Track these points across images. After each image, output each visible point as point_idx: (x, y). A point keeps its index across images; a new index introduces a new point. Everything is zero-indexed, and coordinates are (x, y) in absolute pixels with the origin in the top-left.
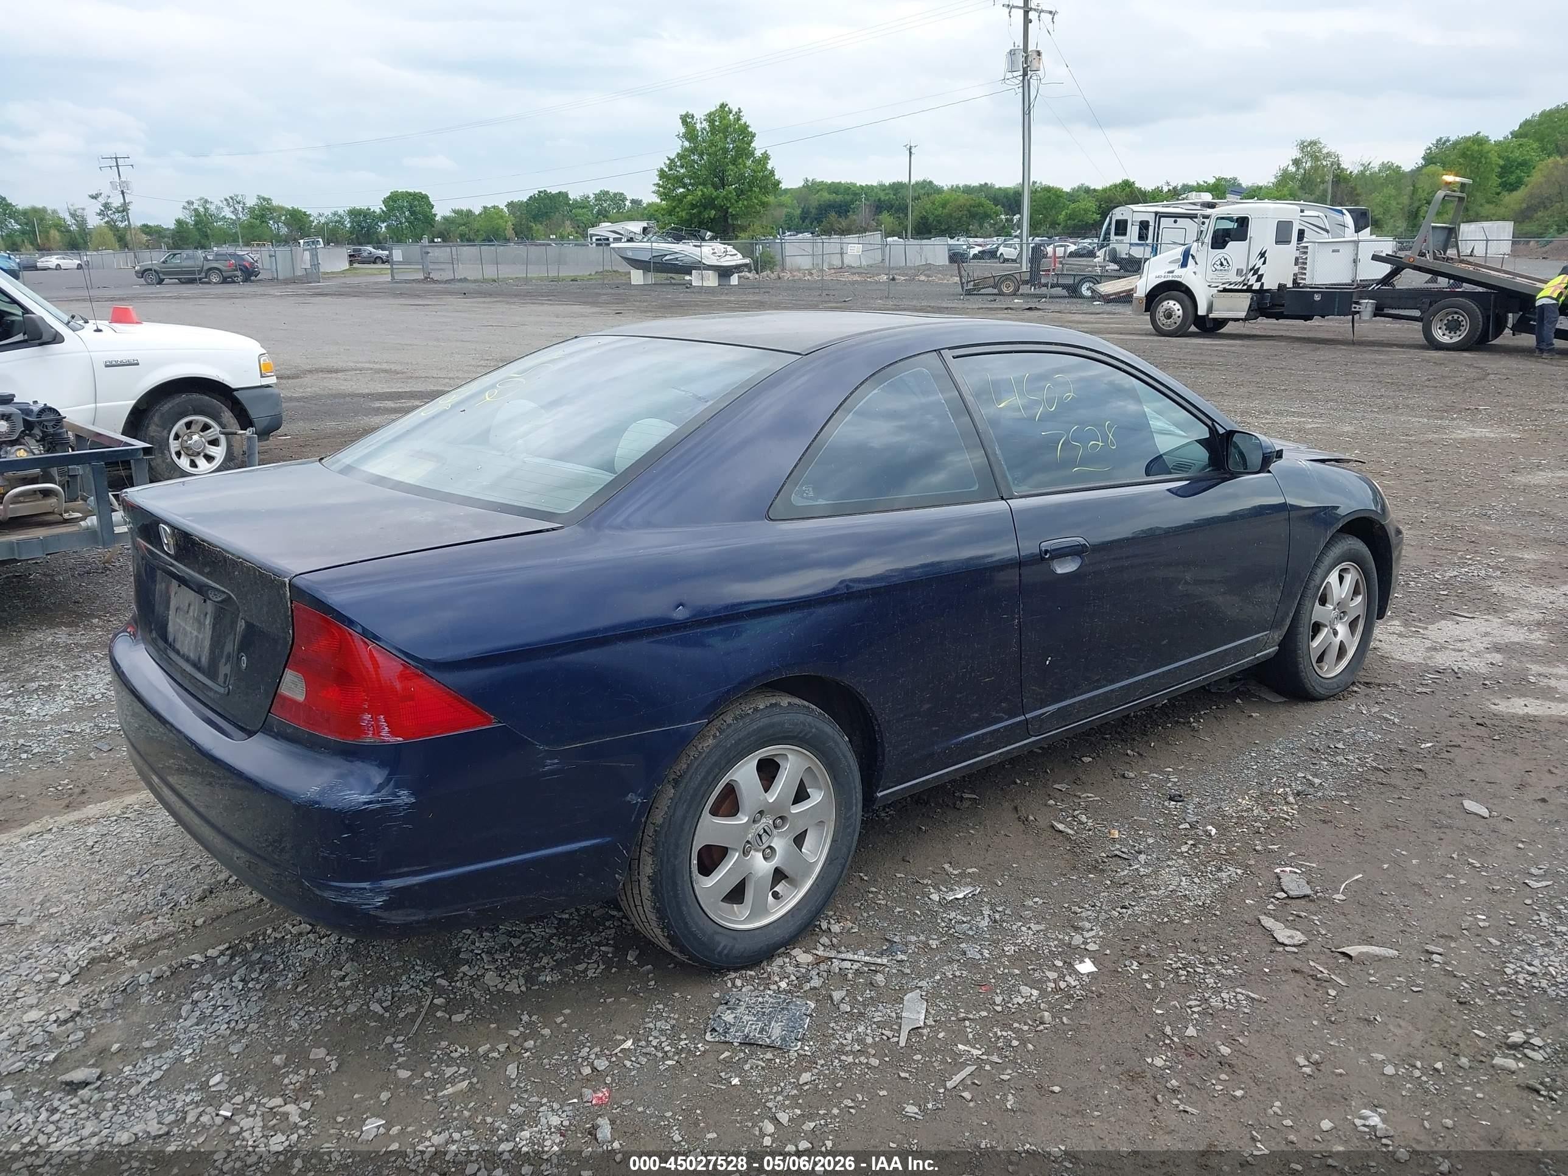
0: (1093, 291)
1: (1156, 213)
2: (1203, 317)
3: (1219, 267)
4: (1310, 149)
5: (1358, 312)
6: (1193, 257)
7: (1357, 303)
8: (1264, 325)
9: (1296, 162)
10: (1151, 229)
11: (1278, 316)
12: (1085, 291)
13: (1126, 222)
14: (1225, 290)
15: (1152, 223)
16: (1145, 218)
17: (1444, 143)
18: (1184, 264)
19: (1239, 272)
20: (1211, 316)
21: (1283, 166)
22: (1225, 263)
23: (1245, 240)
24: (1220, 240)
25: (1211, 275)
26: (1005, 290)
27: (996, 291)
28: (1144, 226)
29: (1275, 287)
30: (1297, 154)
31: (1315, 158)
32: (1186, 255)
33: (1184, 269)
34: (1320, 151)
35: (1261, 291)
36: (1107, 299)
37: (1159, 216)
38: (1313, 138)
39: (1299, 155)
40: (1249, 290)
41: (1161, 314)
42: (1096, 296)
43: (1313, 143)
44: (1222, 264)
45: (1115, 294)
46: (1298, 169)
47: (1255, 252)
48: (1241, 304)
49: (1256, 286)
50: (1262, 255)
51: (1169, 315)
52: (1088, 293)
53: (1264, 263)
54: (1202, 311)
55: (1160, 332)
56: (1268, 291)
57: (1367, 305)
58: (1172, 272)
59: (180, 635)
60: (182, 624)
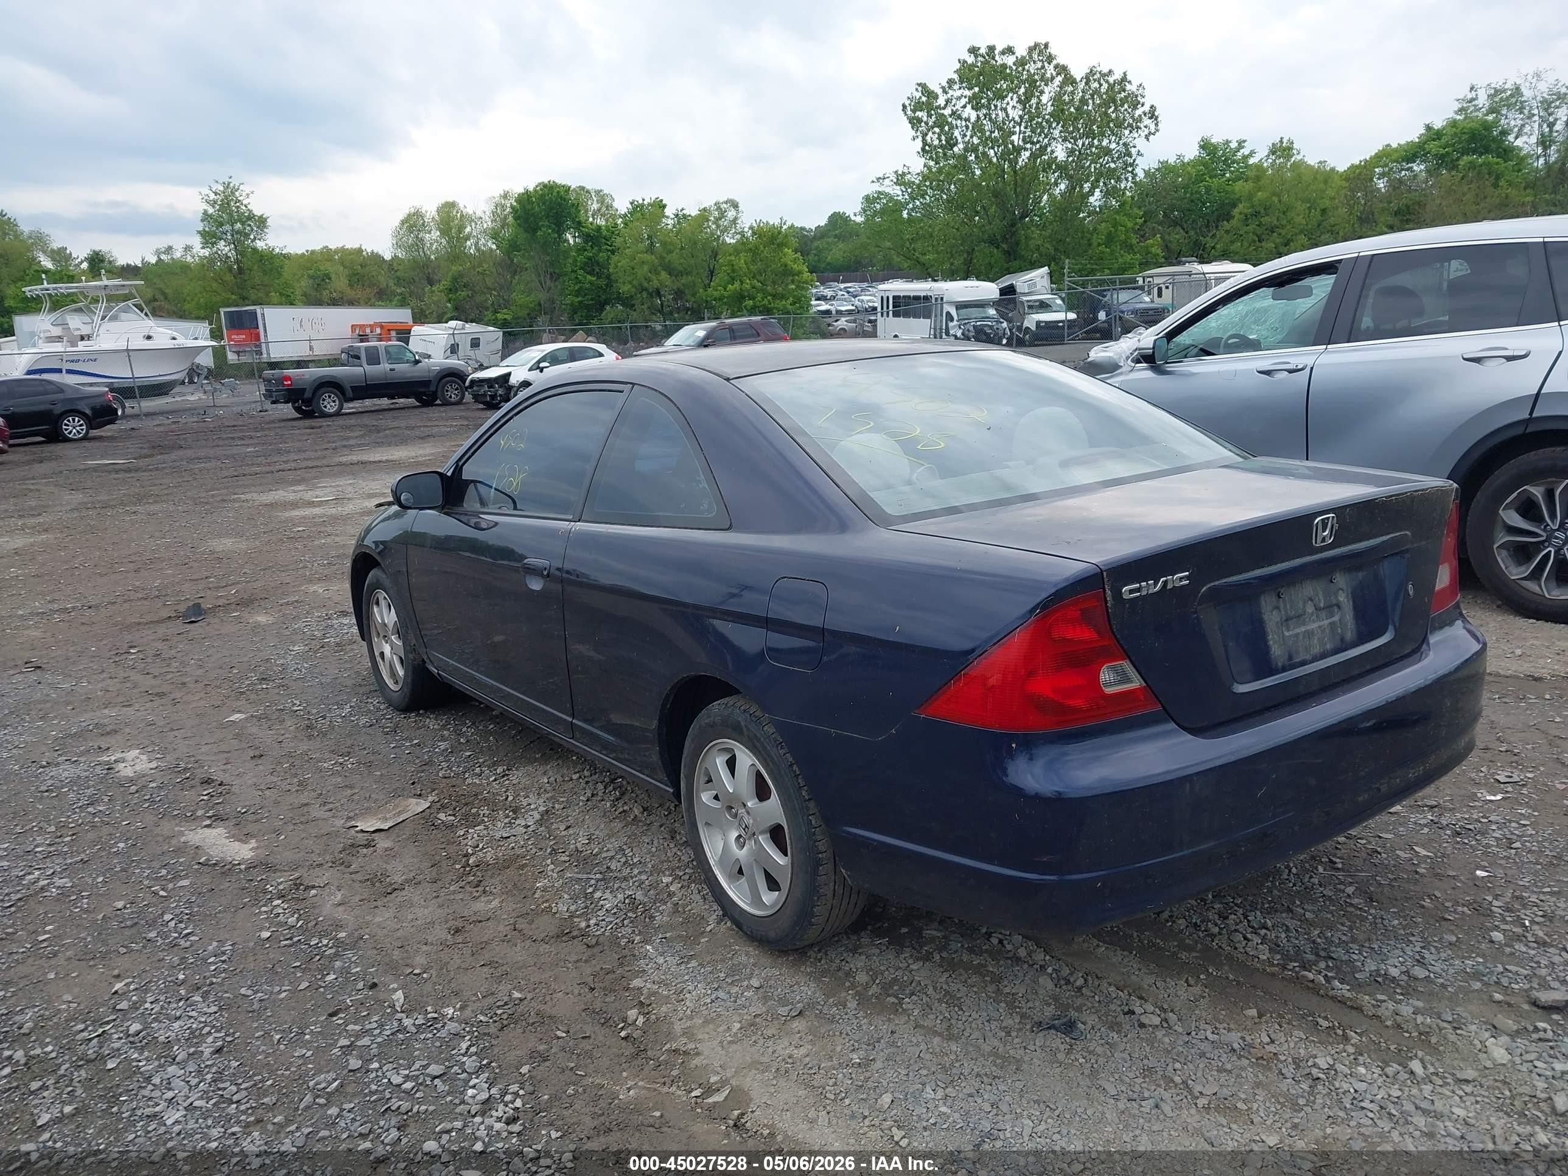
59: (1300, 644)
60: (1297, 631)
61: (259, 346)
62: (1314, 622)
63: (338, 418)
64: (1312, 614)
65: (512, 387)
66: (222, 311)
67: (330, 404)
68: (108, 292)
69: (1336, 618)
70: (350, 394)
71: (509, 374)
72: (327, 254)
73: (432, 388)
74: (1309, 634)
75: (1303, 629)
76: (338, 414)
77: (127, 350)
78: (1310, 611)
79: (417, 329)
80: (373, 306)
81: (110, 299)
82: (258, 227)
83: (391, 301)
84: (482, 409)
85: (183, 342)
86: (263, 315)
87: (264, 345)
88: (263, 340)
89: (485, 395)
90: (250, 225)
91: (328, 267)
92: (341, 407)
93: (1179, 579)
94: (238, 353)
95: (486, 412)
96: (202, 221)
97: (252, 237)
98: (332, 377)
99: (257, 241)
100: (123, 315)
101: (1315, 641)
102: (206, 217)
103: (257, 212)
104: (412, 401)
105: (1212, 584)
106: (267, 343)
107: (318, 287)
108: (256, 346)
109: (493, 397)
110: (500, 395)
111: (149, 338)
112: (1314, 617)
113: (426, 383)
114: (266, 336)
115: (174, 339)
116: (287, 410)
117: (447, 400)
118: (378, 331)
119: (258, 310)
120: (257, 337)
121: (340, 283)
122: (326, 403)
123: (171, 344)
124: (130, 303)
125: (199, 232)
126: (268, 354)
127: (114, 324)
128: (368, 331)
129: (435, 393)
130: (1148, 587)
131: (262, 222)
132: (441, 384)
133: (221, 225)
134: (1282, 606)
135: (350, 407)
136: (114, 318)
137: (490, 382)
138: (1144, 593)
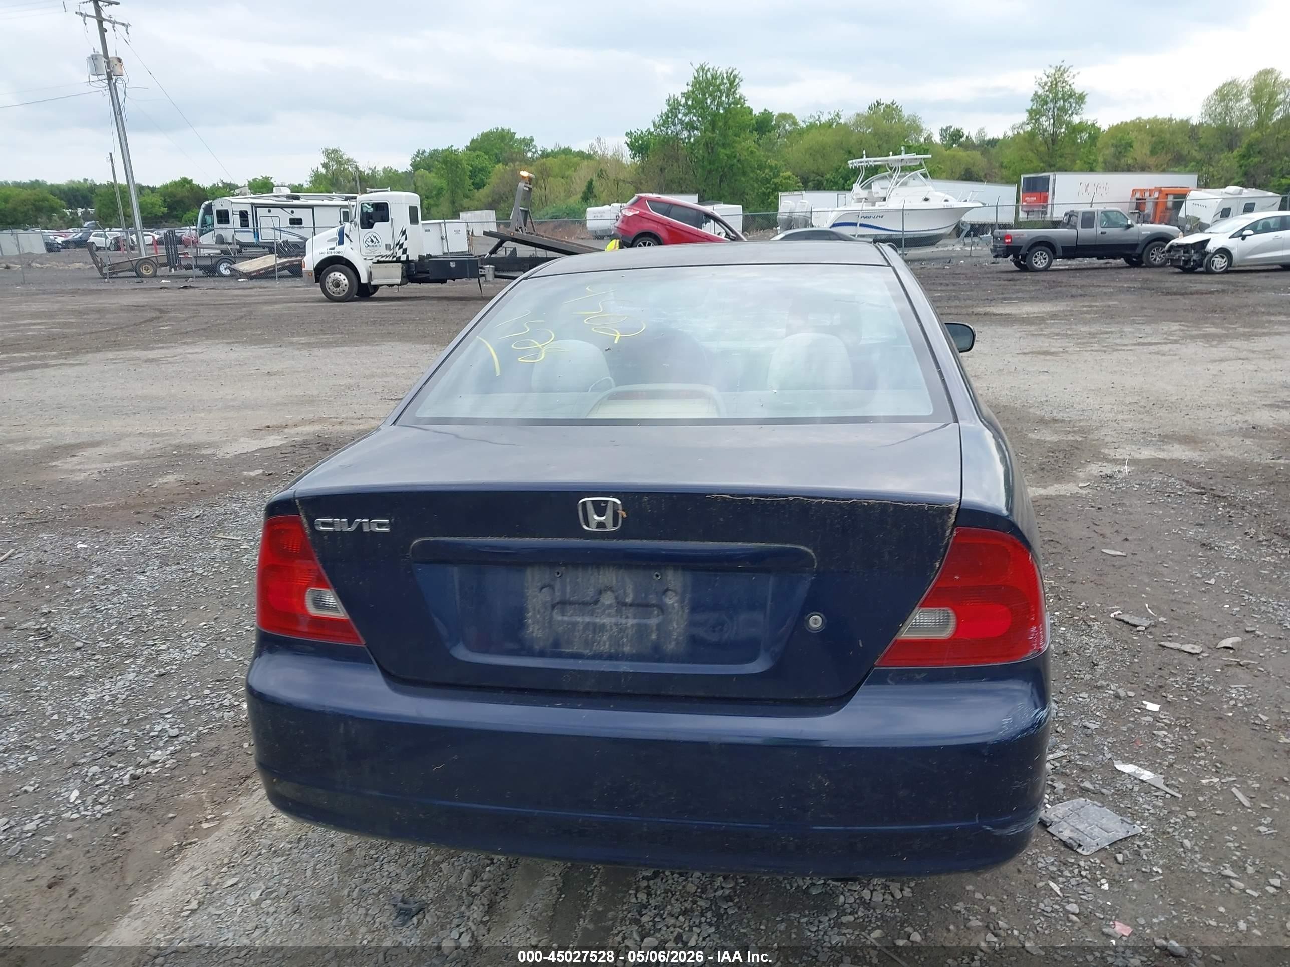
0: (232, 270)
1: (252, 204)
2: (365, 285)
3: (370, 244)
4: (333, 155)
5: (483, 275)
6: (347, 236)
7: (481, 268)
8: (413, 288)
9: (325, 165)
10: (250, 218)
11: (420, 281)
12: (224, 269)
13: (227, 212)
14: (378, 262)
15: (250, 213)
16: (243, 208)
17: (422, 154)
18: (341, 242)
19: (388, 247)
20: (372, 283)
21: (315, 168)
22: (374, 240)
23: (388, 220)
24: (367, 222)
25: (365, 251)
26: (144, 272)
27: (134, 274)
28: (243, 215)
29: (416, 258)
30: (324, 159)
31: (339, 163)
32: (341, 234)
33: (341, 246)
34: (341, 157)
35: (408, 262)
36: (250, 276)
37: (255, 206)
38: (335, 147)
39: (326, 161)
40: (398, 261)
41: (330, 284)
42: (236, 275)
43: (335, 151)
44: (372, 241)
45: (256, 271)
46: (327, 171)
47: (398, 232)
48: (395, 274)
49: (403, 258)
50: (404, 233)
51: (337, 284)
52: (228, 272)
53: (406, 239)
54: (364, 280)
55: (331, 299)
56: (412, 261)
57: (489, 269)
58: (333, 249)
59: (577, 634)
60: (579, 619)
61: (1046, 207)
62: (609, 615)
63: (1045, 273)
64: (610, 606)
65: (1208, 253)
66: (1022, 176)
67: (1040, 261)
68: (904, 164)
69: (653, 621)
70: (1060, 252)
71: (1208, 241)
72: (1138, 125)
73: (1138, 251)
74: (599, 629)
75: (587, 619)
76: (1046, 270)
77: (903, 210)
78: (608, 602)
79: (1194, 194)
80: (1164, 171)
81: (904, 169)
82: (1077, 103)
83: (1186, 166)
84: (1177, 273)
85: (955, 203)
86: (1054, 180)
87: (1049, 207)
88: (1050, 201)
89: (1179, 259)
90: (1070, 102)
91: (1133, 135)
92: (1049, 264)
93: (379, 525)
94: (1028, 212)
95: (1181, 276)
96: (1032, 100)
97: (1070, 112)
98: (1046, 237)
99: (1074, 116)
100: (912, 182)
101: (605, 638)
102: (1036, 96)
103: (1078, 90)
104: (1121, 261)
105: (426, 539)
106: (1052, 205)
107: (1119, 155)
108: (1043, 207)
109: (1187, 262)
110: (1194, 261)
111: (926, 200)
112: (613, 611)
113: (1133, 246)
114: (1053, 198)
115: (946, 201)
116: (1008, 263)
117: (1150, 262)
118: (1156, 195)
119: (1051, 176)
120: (1046, 199)
121: (1141, 151)
122: (1037, 260)
123: (941, 205)
124: (918, 172)
125: (1027, 110)
126: (1052, 214)
127: (904, 189)
128: (1147, 194)
129: (1140, 256)
130: (341, 524)
131: (1081, 99)
132: (1147, 248)
133: (1046, 103)
134: (558, 586)
135: (1058, 263)
136: (904, 184)
137: (1186, 247)
138: (338, 529)
